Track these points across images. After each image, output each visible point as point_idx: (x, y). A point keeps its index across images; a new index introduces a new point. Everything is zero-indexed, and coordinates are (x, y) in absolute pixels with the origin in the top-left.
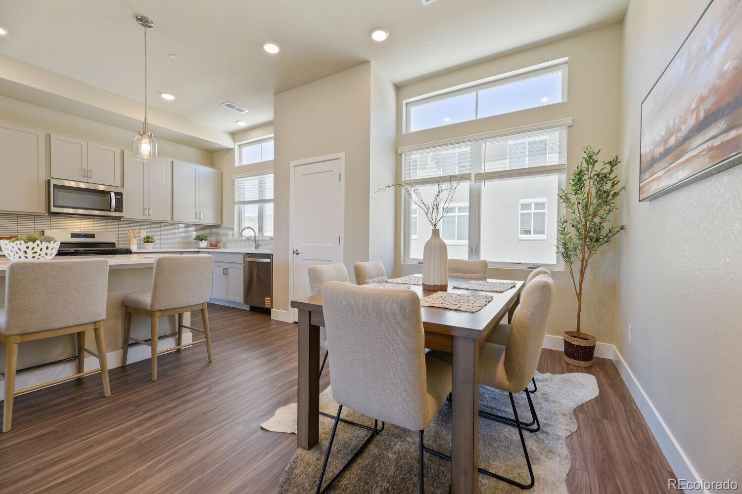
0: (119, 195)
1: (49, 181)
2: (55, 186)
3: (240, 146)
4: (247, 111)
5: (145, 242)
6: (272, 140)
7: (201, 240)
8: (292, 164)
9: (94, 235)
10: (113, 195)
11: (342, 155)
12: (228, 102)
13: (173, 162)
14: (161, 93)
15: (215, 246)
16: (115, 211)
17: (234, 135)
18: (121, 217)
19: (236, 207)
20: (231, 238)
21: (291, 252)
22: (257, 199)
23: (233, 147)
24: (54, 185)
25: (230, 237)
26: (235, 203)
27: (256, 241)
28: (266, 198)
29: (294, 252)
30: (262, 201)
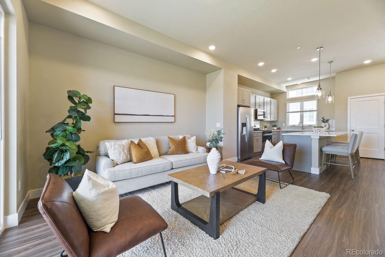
4: (312, 79)
7: (275, 127)
8: (349, 98)
15: (279, 129)
19: (287, 114)
21: (349, 130)
22: (300, 111)
23: (286, 91)
26: (287, 112)
27: (303, 127)
28: (304, 110)
29: (351, 130)
30: (302, 111)
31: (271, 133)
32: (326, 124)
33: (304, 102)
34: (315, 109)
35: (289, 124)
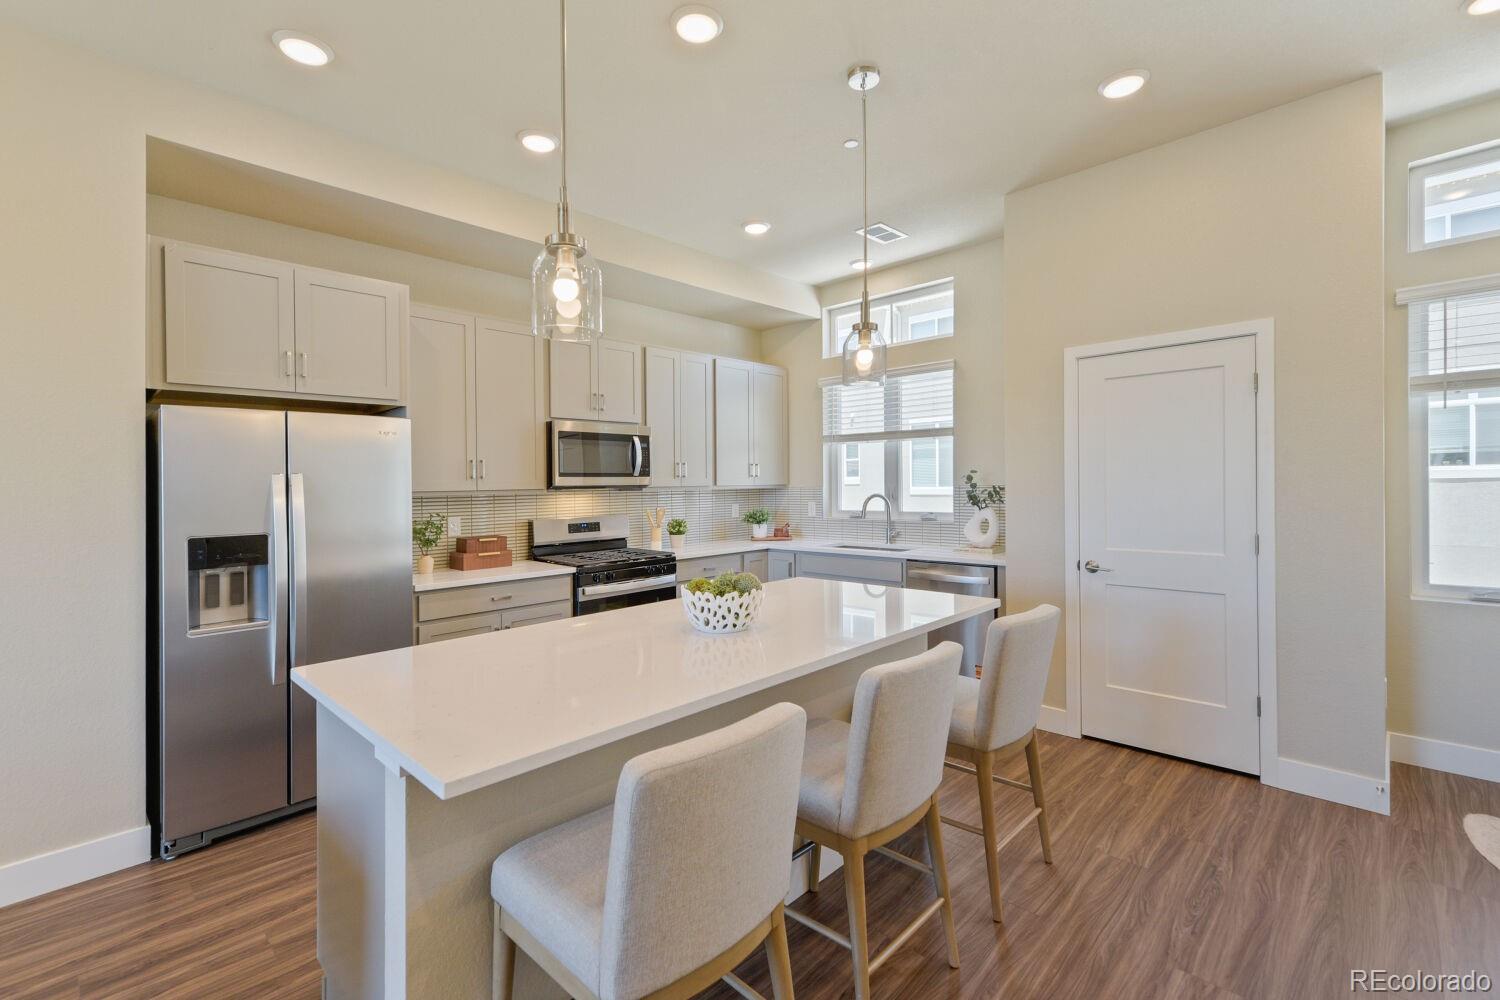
0: (645, 439)
1: (549, 427)
2: (564, 435)
3: (830, 311)
4: (904, 236)
5: (671, 533)
6: (949, 289)
7: (759, 522)
8: (1070, 354)
9: (598, 524)
10: (636, 440)
11: (1265, 327)
12: (879, 223)
13: (715, 361)
14: (745, 224)
15: (781, 534)
16: (641, 475)
17: (820, 290)
18: (645, 486)
19: (825, 448)
20: (814, 514)
21: (1071, 566)
22: (882, 430)
23: (819, 317)
24: (560, 432)
25: (812, 512)
26: (823, 439)
27: (891, 524)
28: (904, 428)
29: (1082, 565)
30: (893, 434)
31: (672, 570)
32: (988, 514)
33: (904, 379)
34: (946, 419)
35: (837, 507)
